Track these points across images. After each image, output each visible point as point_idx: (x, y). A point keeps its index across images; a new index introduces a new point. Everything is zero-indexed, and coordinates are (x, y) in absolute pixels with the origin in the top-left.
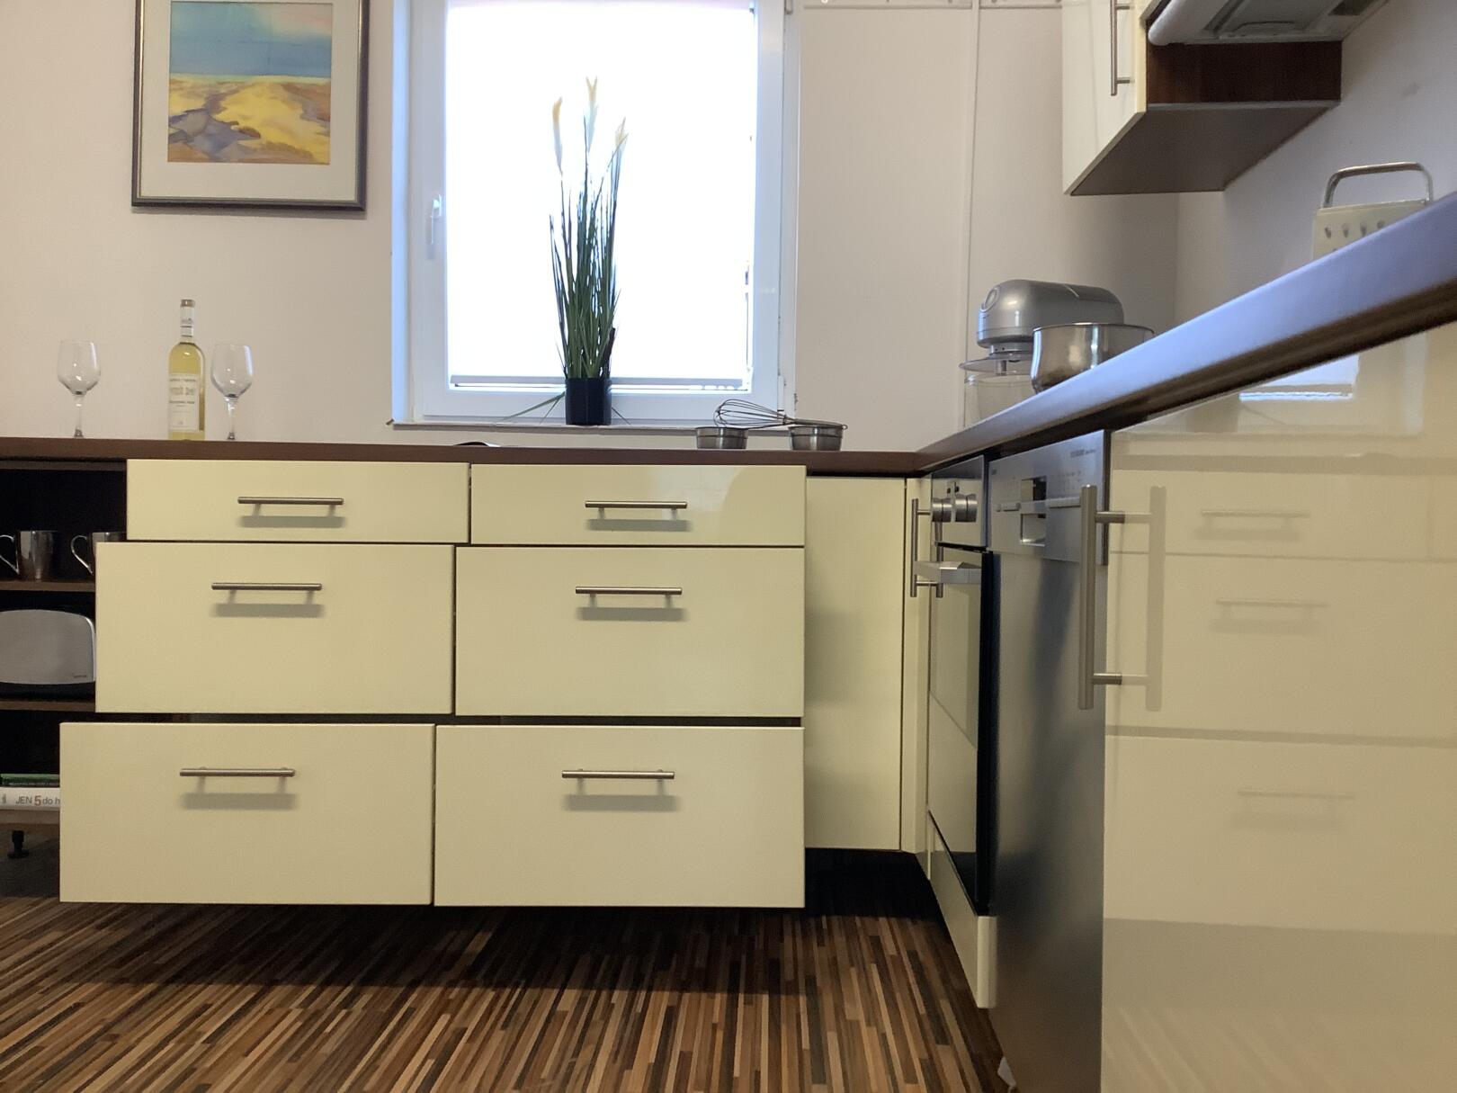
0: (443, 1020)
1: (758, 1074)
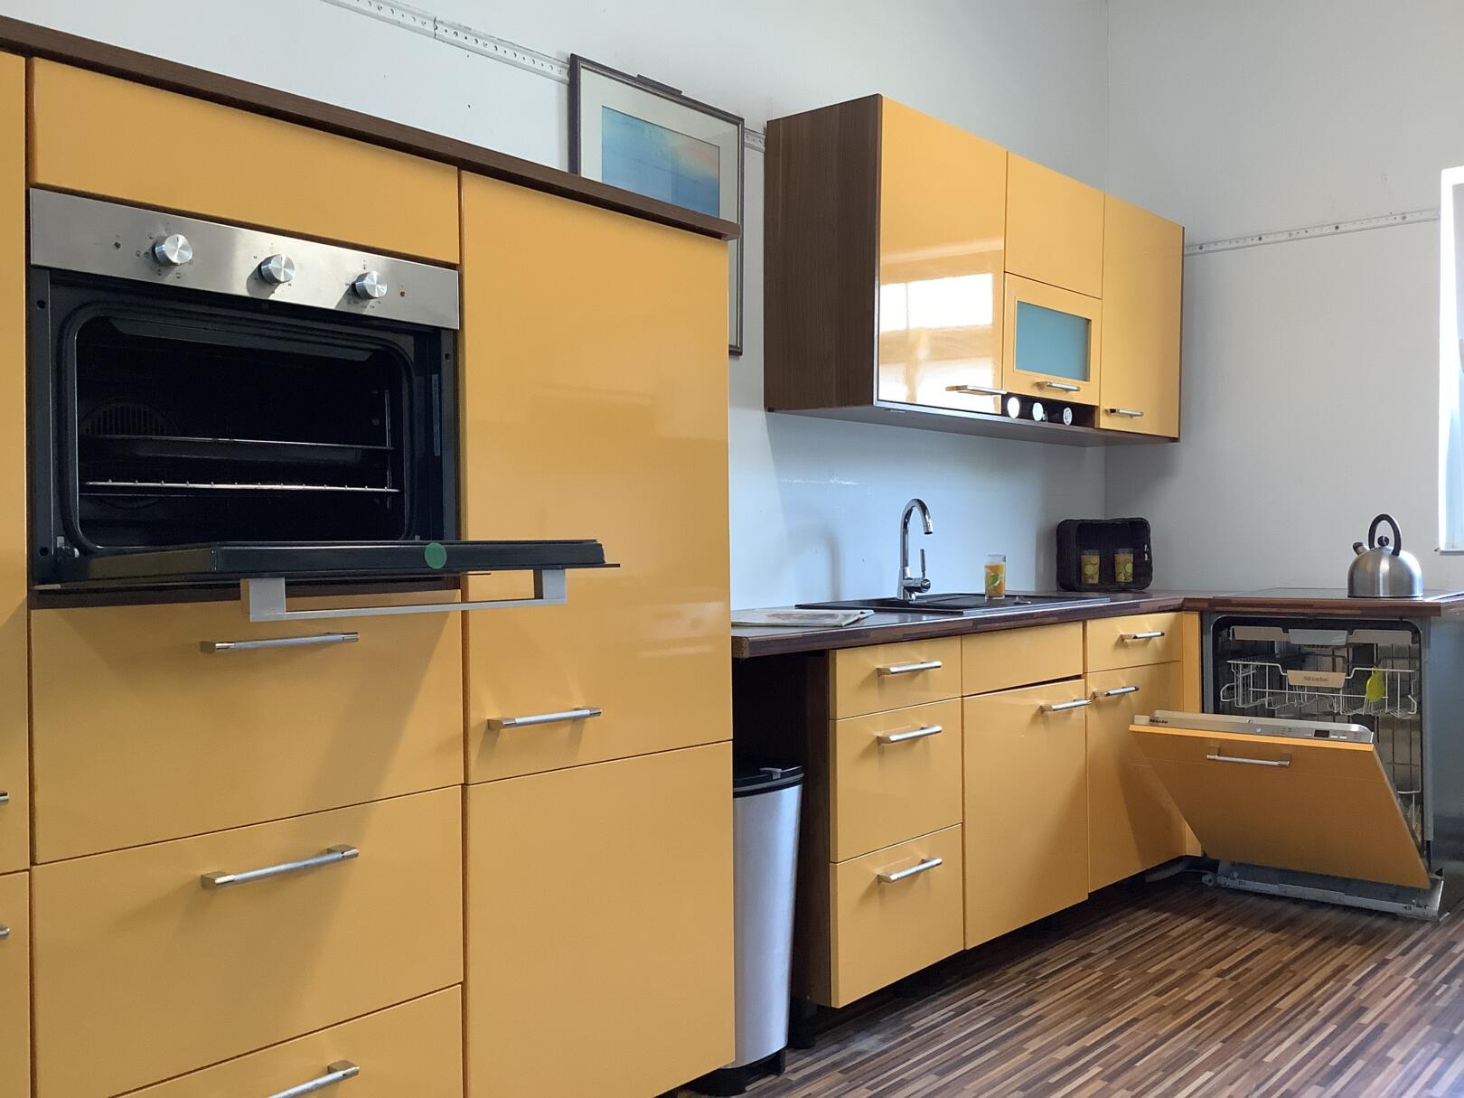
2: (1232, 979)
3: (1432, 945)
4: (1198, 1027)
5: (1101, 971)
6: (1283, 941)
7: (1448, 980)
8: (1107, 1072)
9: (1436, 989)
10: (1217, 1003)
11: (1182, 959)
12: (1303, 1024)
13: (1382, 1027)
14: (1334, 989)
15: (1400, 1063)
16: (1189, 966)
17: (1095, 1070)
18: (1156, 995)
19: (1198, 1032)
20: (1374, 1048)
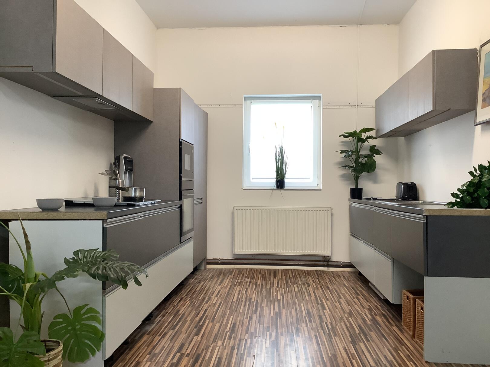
0: (279, 292)
1: (331, 298)
2: (220, 297)
3: (253, 284)
4: (221, 308)
5: (189, 301)
6: (223, 287)
7: (262, 290)
8: (211, 321)
9: (261, 292)
10: (221, 303)
11: (205, 294)
12: (242, 303)
13: (257, 301)
14: (242, 295)
15: (266, 307)
16: (208, 296)
17: (207, 321)
18: (206, 303)
19: (222, 309)
20: (259, 305)
